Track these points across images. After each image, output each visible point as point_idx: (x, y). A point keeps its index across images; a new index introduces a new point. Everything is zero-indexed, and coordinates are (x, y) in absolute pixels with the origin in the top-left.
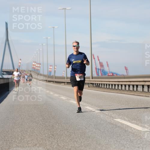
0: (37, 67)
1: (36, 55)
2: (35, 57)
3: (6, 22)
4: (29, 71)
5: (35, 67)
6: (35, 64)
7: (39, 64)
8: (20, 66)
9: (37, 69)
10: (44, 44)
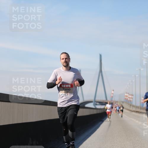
0: (129, 98)
1: (129, 86)
2: (127, 88)
3: (101, 54)
4: (121, 102)
5: (127, 98)
6: (128, 95)
7: (131, 95)
8: (112, 97)
9: (129, 100)
10: (137, 76)
